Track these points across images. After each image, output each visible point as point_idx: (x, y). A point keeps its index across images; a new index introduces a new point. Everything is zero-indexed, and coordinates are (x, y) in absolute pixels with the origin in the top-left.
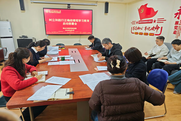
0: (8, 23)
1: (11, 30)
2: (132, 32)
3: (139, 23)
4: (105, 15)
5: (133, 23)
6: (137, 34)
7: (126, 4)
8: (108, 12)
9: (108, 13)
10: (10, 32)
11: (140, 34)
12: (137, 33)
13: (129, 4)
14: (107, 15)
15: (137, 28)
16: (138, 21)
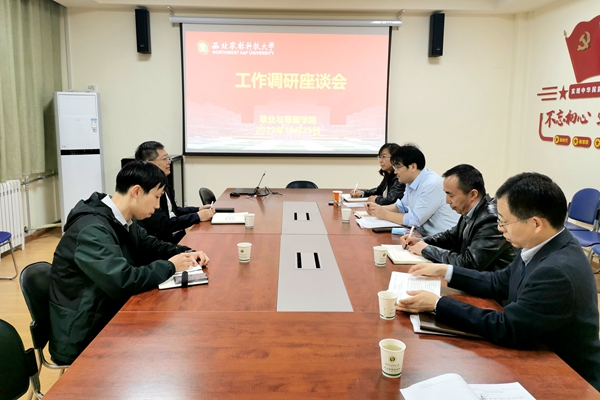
0: (92, 99)
2: (544, 135)
3: (571, 97)
5: (547, 94)
6: (567, 144)
7: (513, 16)
9: (441, 57)
10: (94, 130)
11: (579, 145)
12: (564, 141)
13: (528, 15)
15: (564, 115)
16: (567, 88)
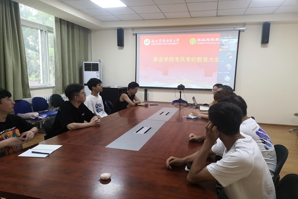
8: (268, 43)
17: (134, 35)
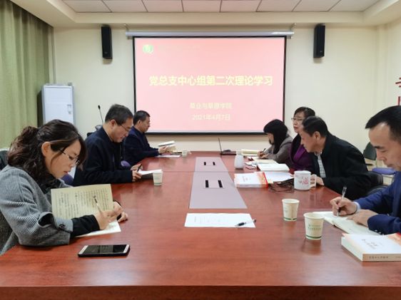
0: (68, 90)
1: (71, 109)
4: (315, 62)
9: (323, 58)
10: (70, 113)
14: (320, 62)
17: (129, 38)
